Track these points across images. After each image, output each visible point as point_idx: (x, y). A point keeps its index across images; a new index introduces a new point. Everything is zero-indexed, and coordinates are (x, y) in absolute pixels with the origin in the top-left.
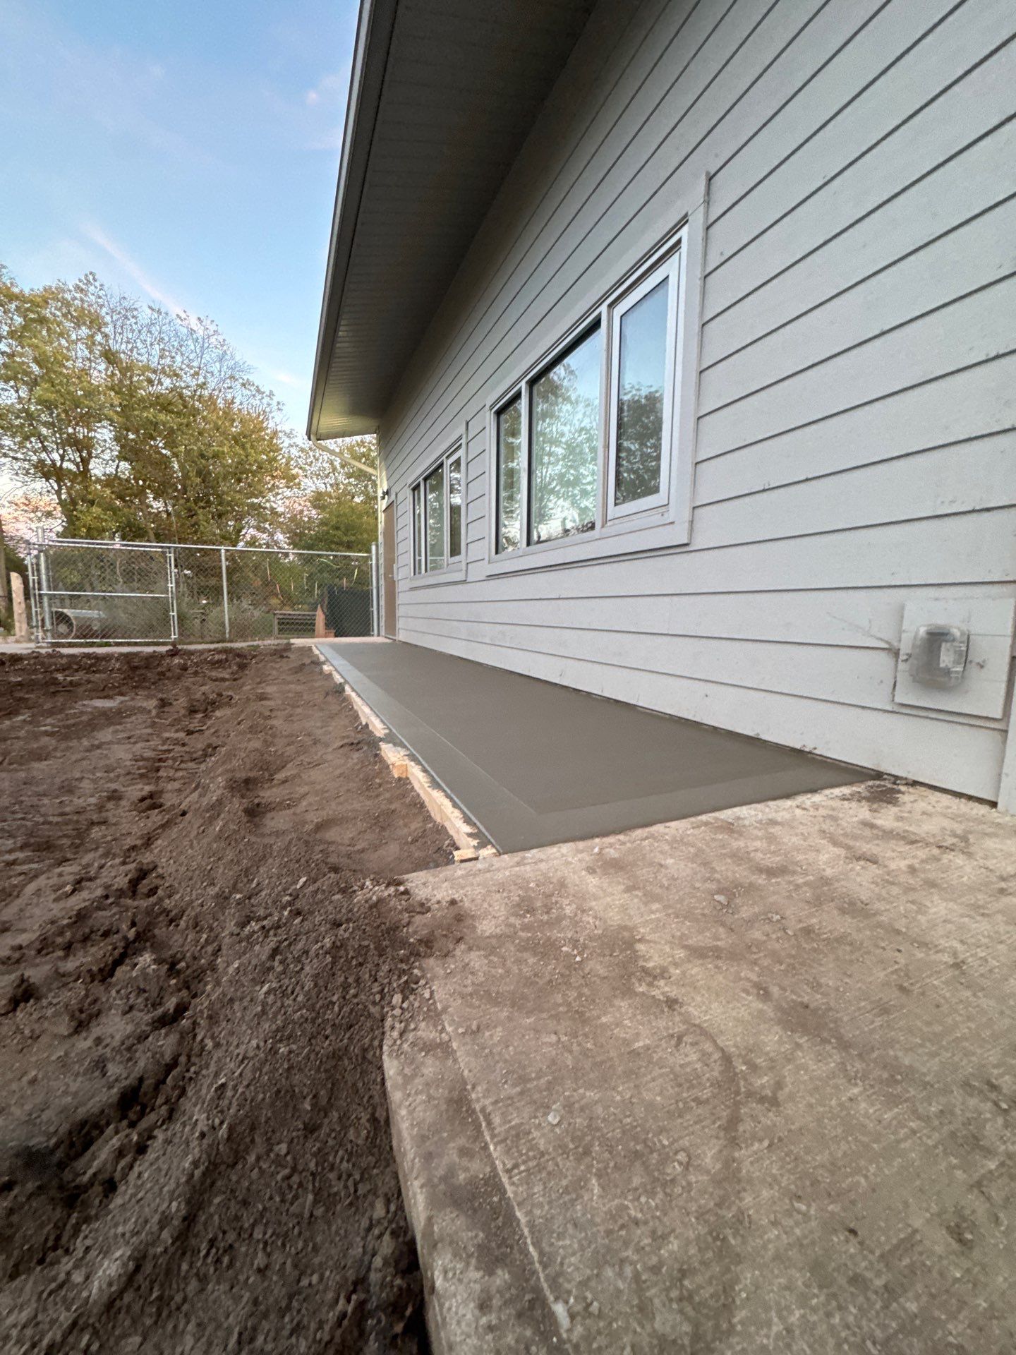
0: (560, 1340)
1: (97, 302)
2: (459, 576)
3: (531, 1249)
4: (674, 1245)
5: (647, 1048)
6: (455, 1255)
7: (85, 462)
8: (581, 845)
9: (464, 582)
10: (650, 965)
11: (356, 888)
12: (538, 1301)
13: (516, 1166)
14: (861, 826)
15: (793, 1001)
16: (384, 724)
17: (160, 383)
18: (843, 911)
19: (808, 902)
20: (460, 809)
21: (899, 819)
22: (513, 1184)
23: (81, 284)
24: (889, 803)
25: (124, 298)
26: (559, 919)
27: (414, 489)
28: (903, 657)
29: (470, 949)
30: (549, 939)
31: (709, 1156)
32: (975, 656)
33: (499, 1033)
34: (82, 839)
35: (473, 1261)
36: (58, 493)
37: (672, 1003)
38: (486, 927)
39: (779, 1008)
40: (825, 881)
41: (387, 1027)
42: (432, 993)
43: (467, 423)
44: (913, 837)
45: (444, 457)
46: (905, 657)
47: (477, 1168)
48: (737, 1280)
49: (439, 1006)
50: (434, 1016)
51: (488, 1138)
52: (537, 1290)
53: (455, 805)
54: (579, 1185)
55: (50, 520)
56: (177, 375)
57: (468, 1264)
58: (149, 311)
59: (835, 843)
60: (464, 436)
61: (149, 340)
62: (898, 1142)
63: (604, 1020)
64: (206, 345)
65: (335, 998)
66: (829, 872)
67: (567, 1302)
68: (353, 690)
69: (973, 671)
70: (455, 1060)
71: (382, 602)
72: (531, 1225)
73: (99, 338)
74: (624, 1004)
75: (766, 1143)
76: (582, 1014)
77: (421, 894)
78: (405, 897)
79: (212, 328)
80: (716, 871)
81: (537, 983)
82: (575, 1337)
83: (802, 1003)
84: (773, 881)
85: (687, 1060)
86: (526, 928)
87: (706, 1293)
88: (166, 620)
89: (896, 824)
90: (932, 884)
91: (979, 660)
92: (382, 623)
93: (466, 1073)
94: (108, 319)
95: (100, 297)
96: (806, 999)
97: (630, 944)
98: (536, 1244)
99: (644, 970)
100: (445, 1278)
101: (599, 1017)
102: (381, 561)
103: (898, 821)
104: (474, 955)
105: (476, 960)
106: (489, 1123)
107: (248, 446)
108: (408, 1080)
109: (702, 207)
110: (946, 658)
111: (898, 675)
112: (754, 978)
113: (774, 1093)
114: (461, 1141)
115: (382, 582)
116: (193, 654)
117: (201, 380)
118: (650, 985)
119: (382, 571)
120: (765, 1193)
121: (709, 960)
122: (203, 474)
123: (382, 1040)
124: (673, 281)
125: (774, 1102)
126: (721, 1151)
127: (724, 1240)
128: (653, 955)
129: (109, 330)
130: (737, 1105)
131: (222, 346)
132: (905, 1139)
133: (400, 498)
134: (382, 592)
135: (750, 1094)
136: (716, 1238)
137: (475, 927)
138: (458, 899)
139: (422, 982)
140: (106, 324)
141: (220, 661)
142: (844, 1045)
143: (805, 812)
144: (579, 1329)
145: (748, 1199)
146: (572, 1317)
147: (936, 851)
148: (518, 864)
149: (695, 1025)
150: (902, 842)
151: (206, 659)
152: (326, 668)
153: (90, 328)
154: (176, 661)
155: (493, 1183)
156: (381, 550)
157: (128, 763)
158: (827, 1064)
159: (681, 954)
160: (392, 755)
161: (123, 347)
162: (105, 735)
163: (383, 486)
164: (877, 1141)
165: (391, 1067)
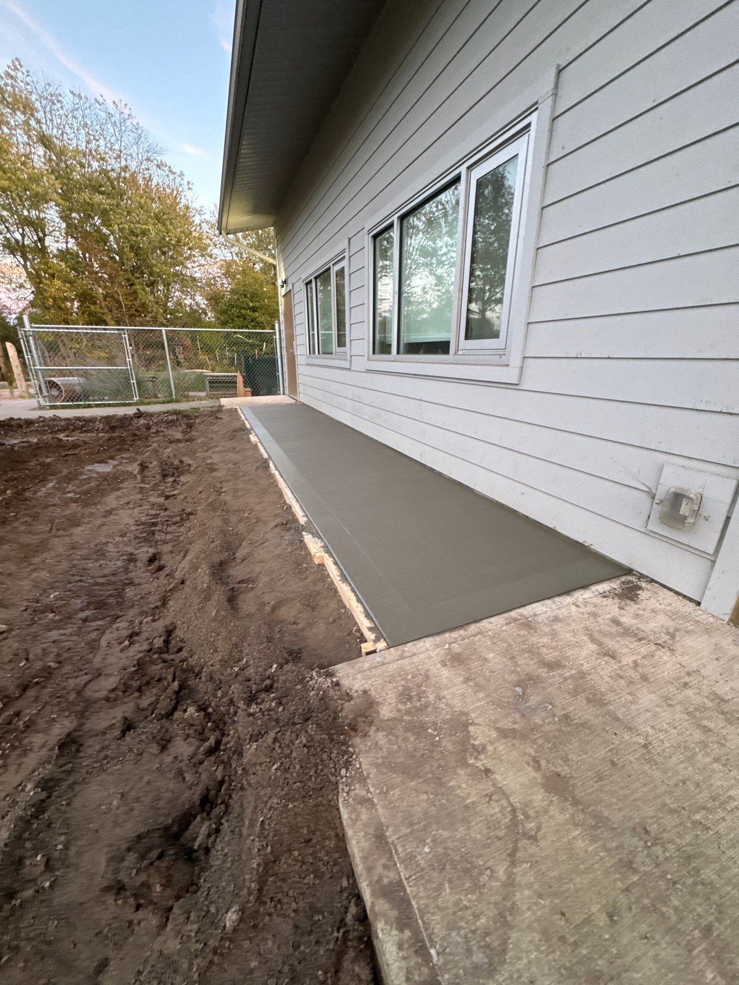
0: (433, 965)
1: (26, 89)
2: (346, 364)
3: (419, 921)
4: (483, 920)
5: (474, 803)
6: (386, 923)
7: (41, 240)
8: (438, 639)
9: (349, 369)
10: (477, 743)
11: (308, 679)
12: (424, 947)
13: (410, 877)
14: (611, 624)
15: (553, 771)
16: (304, 512)
17: (90, 165)
18: (589, 701)
19: (569, 693)
20: (362, 603)
21: (637, 616)
22: (410, 886)
23: (10, 71)
24: (632, 600)
25: (49, 85)
26: (427, 706)
27: (307, 284)
28: (656, 501)
29: (378, 730)
30: (421, 720)
31: (501, 872)
32: (704, 512)
33: (397, 792)
34: (122, 598)
35: (394, 926)
36: (25, 266)
37: (487, 771)
38: (386, 712)
39: (544, 776)
40: (582, 675)
41: (340, 790)
42: (360, 764)
43: (349, 240)
44: (641, 635)
45: (331, 264)
46: (658, 502)
47: (392, 875)
48: (509, 938)
49: (365, 774)
50: (363, 780)
51: (396, 860)
52: (422, 941)
53: (359, 600)
54: (439, 888)
55: (22, 290)
56: (103, 159)
57: (392, 927)
58: (70, 95)
59: (593, 640)
60: (347, 251)
61: (75, 125)
62: (593, 864)
63: (451, 784)
64: (123, 128)
65: (312, 773)
66: (585, 667)
67: (435, 948)
68: (277, 469)
69: (701, 521)
70: (376, 810)
71: (286, 369)
72: (419, 909)
73: (33, 123)
74: (461, 772)
75: (529, 864)
76: (440, 779)
77: (346, 683)
78: (337, 688)
79: (127, 112)
80: (518, 666)
81: (415, 756)
82: (440, 963)
83: (557, 772)
84: (551, 674)
85: (494, 811)
86: (408, 712)
87: (496, 944)
88: (129, 386)
89: (633, 621)
90: (644, 678)
91: (706, 515)
92: (286, 385)
93: (383, 820)
94: (37, 105)
95: (28, 84)
96: (559, 770)
97: (466, 726)
98: (422, 919)
99: (474, 746)
100: (383, 934)
101: (449, 782)
102: (283, 336)
103: (635, 618)
104: (381, 734)
105: (381, 737)
106: (396, 851)
107: (168, 223)
108: (354, 822)
109: (551, 98)
110: (684, 509)
111: (653, 512)
112: (533, 754)
113: (536, 833)
114: (383, 861)
115: (284, 353)
116: (153, 416)
117: (123, 163)
118: (476, 758)
119: (284, 344)
120: (526, 892)
121: (510, 740)
122: (136, 250)
123: (338, 796)
124: (521, 158)
125: (534, 839)
126: (506, 869)
127: (506, 918)
128: (480, 734)
129: (40, 115)
130: (517, 841)
131: (137, 129)
132: (597, 863)
133: (296, 289)
134: (285, 361)
135: (524, 834)
136: (502, 917)
137: (378, 712)
138: (367, 689)
139: (354, 757)
140: (38, 111)
141: (172, 421)
142: (576, 802)
143: (578, 609)
144: (442, 960)
145: (518, 896)
146: (438, 954)
147: (653, 648)
148: (402, 657)
149: (499, 788)
150: (634, 639)
151: (162, 420)
152: (253, 438)
153: (24, 113)
154: (142, 421)
155: (400, 883)
156: (283, 327)
157: (133, 528)
158: (565, 815)
159: (494, 734)
160: (313, 545)
161: (55, 131)
162: (111, 500)
163: (281, 276)
164: (583, 863)
165: (345, 814)
